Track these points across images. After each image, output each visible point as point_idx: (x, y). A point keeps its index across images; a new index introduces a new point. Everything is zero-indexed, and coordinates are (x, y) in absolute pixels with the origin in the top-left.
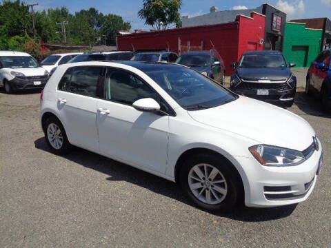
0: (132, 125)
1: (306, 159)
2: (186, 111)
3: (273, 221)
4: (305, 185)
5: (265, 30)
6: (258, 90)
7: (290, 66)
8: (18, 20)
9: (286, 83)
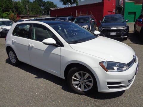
0: (44, 52)
1: (129, 68)
2: (69, 44)
3: (112, 99)
4: (129, 81)
5: (116, 6)
6: (111, 33)
7: (126, 21)
8: (8, 5)
9: (124, 29)
